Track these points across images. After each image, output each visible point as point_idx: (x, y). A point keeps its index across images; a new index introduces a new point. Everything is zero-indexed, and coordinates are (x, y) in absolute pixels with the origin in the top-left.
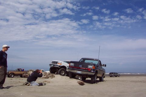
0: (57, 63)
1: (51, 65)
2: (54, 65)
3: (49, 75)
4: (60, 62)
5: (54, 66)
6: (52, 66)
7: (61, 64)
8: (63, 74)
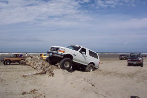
0: (57, 49)
1: (49, 53)
2: (53, 53)
3: (47, 68)
4: (62, 48)
5: (53, 55)
6: (51, 54)
7: (64, 52)
8: (68, 66)
